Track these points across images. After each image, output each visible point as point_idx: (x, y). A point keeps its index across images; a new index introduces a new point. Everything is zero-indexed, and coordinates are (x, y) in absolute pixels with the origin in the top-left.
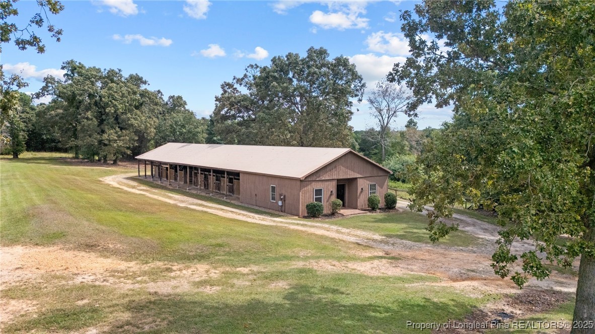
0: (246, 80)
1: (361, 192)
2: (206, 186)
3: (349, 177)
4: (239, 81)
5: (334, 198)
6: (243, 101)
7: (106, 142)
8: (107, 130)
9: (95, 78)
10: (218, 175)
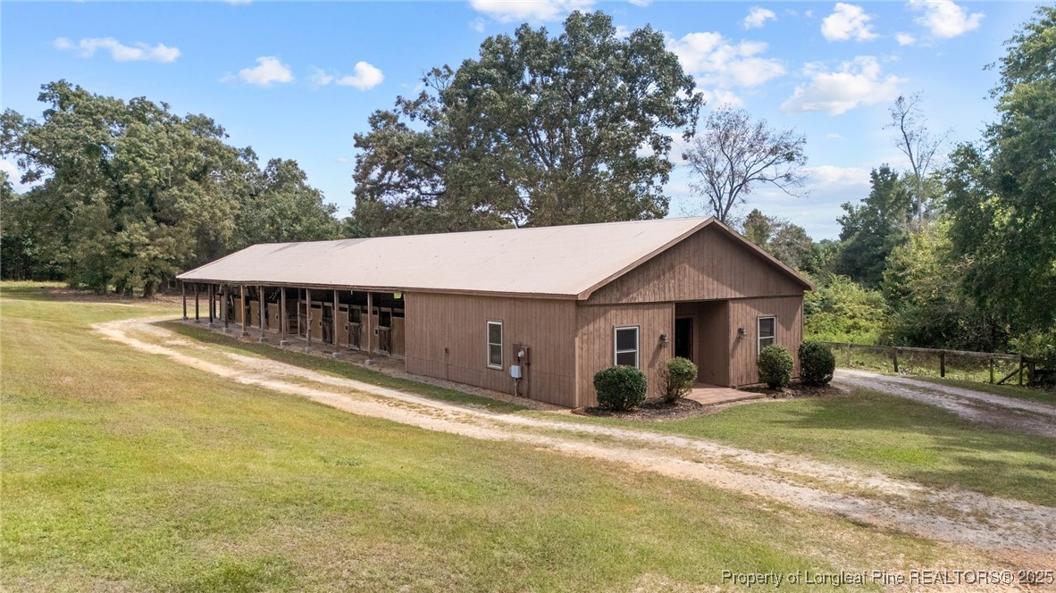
0: (426, 106)
1: (738, 339)
2: (328, 335)
3: (706, 298)
4: (410, 108)
5: (667, 356)
6: (417, 146)
7: (125, 249)
8: (126, 223)
9: (103, 114)
10: (354, 307)
